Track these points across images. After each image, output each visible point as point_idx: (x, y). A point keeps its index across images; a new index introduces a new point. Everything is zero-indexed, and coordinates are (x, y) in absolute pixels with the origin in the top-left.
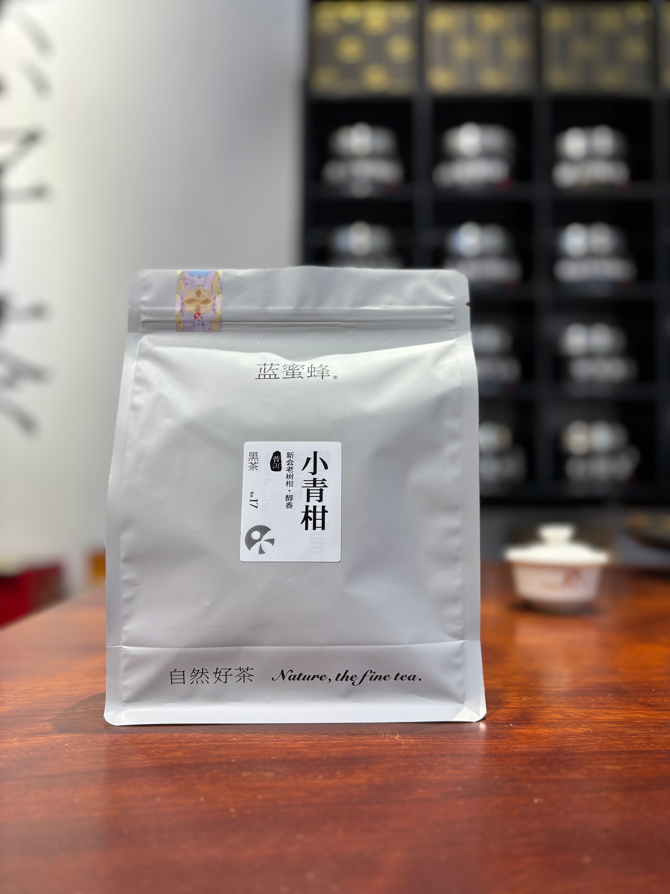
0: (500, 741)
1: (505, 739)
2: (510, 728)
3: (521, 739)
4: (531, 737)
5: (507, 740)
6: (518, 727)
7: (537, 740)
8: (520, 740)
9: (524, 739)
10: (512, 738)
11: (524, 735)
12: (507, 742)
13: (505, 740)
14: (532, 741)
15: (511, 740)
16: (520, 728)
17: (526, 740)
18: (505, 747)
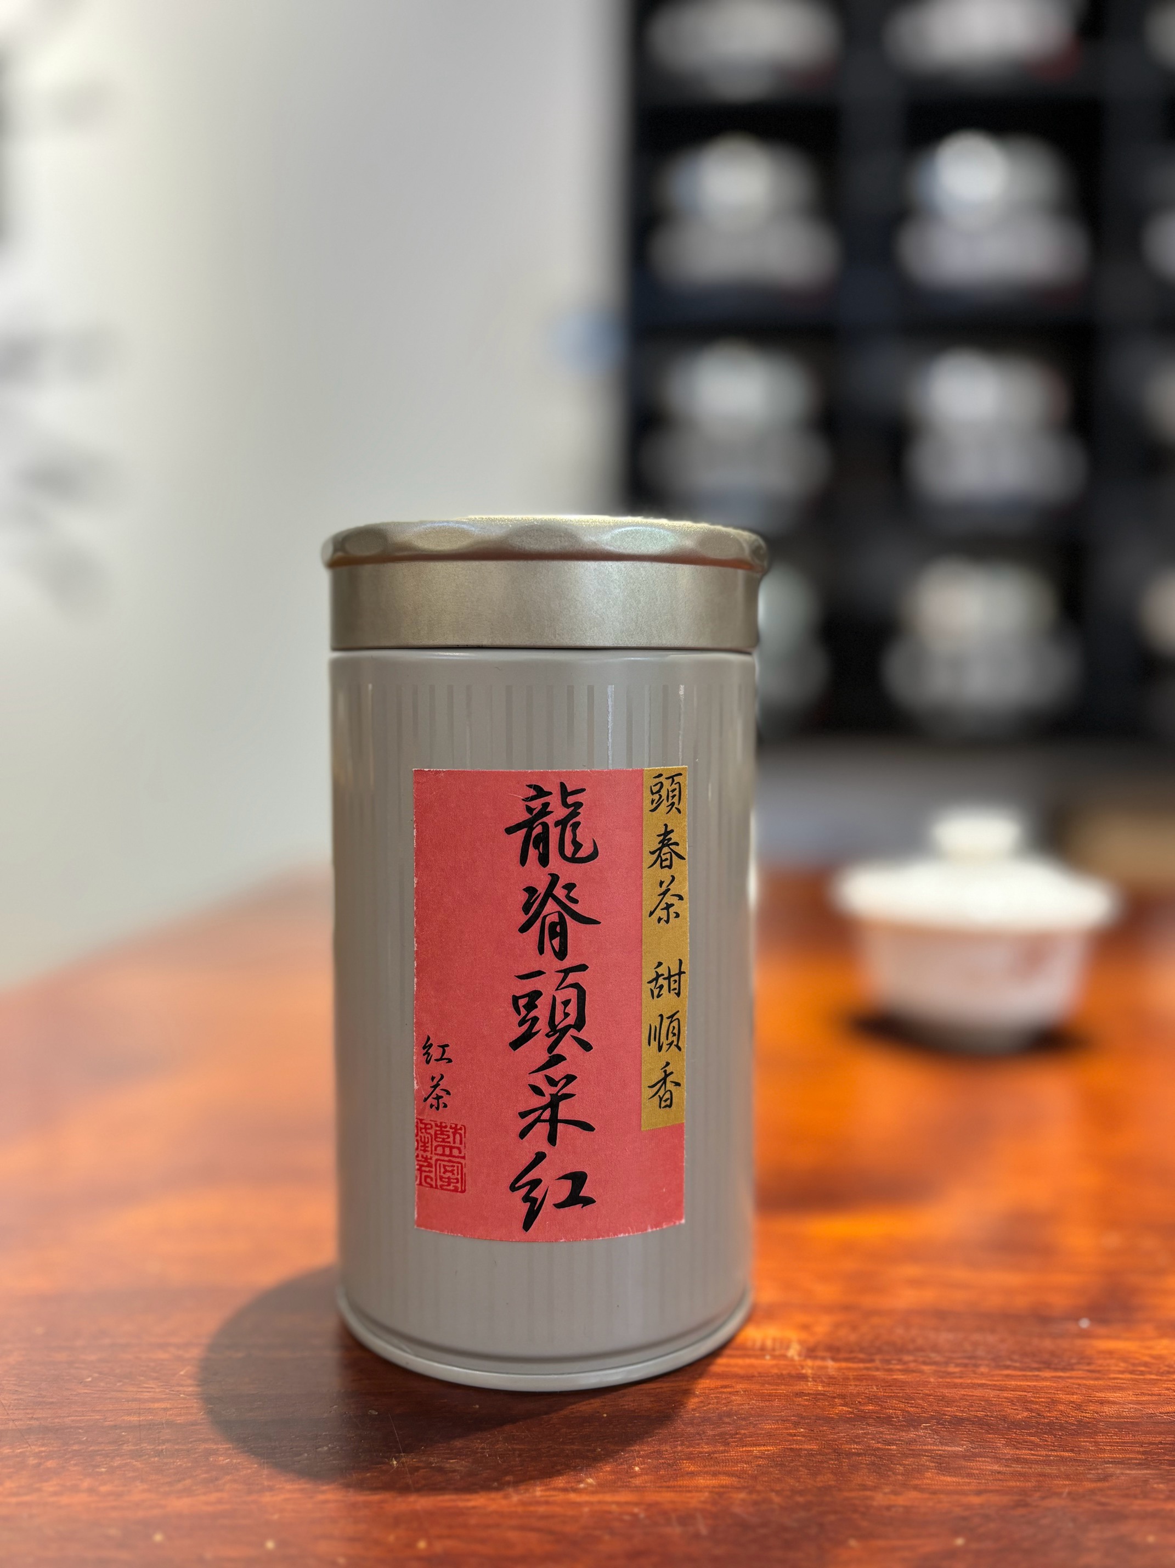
0: (1060, 1377)
1: (1073, 1370)
2: (1085, 1334)
3: (1115, 1372)
4: (1140, 1365)
5: (1080, 1374)
6: (1102, 1330)
7: (1157, 1375)
8: (1112, 1376)
9: (1122, 1372)
10: (1092, 1367)
11: (1124, 1359)
12: (1079, 1381)
13: (1074, 1374)
14: (1144, 1379)
15: (1089, 1374)
16: (1109, 1337)
17: (1129, 1376)
18: (1075, 1397)
